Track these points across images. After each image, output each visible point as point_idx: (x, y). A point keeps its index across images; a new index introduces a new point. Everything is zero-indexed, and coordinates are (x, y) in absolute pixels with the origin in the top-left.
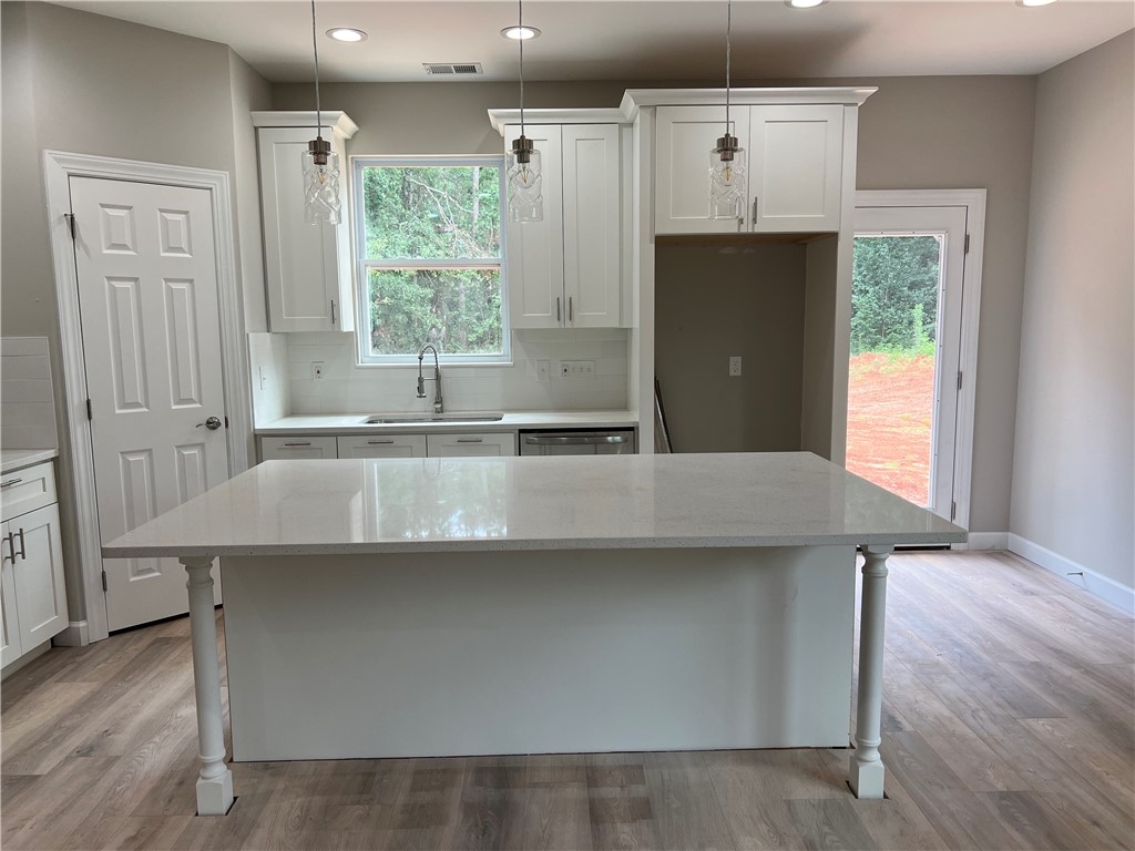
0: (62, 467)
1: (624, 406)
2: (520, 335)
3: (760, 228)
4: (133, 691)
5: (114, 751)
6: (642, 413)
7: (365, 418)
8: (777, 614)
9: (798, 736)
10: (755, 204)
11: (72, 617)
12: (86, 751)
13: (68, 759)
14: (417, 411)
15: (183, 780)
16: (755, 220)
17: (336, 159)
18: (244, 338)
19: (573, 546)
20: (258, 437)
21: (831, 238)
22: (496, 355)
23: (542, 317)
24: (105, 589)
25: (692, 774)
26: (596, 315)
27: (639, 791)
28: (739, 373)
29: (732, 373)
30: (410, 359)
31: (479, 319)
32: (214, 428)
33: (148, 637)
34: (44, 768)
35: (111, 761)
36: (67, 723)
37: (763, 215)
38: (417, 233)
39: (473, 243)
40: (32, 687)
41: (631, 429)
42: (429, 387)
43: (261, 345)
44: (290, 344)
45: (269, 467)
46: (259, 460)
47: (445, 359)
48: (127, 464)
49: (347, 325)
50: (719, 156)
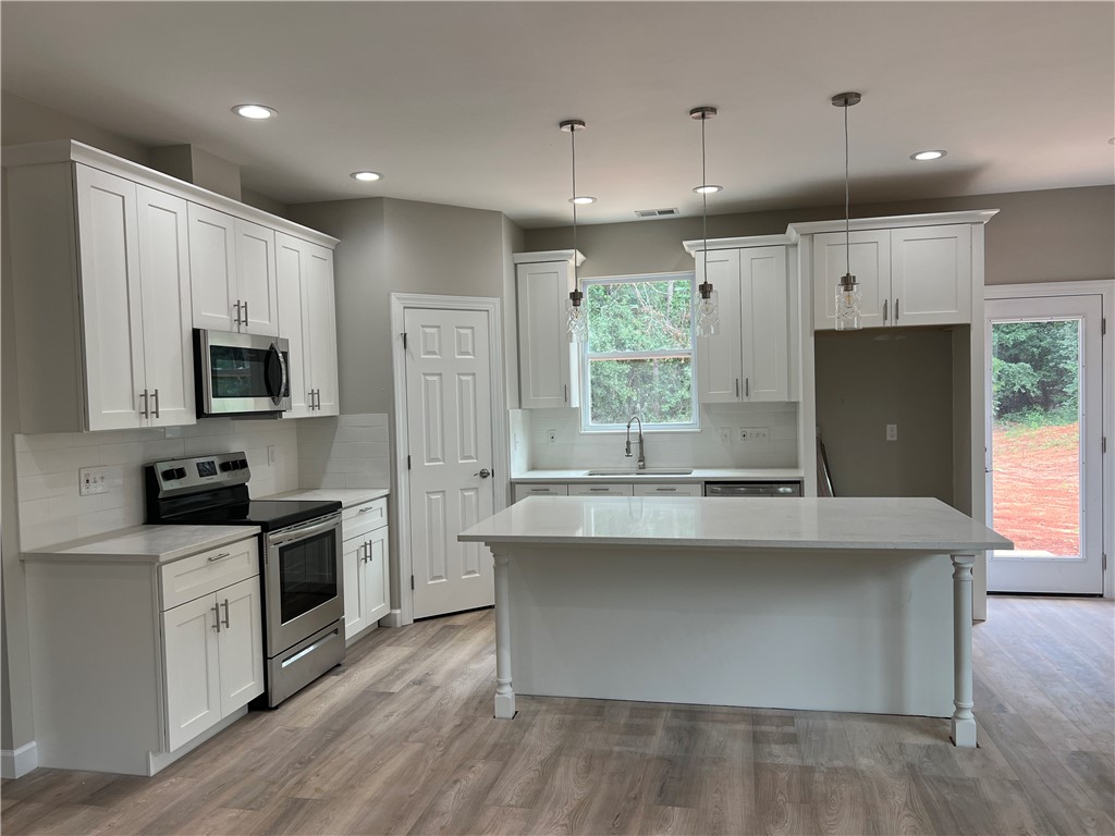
0: (391, 500)
1: (795, 466)
2: (706, 408)
3: (901, 323)
4: (438, 653)
5: (435, 684)
6: (808, 470)
7: (587, 472)
8: (895, 610)
9: (914, 707)
10: (897, 304)
11: (392, 606)
12: (418, 682)
13: (408, 686)
14: (626, 467)
15: (483, 701)
16: (897, 317)
17: (585, 304)
18: (506, 413)
19: (736, 544)
20: (513, 484)
21: (965, 329)
22: (688, 422)
23: (724, 394)
24: (413, 588)
25: (830, 724)
26: (769, 391)
27: (791, 730)
28: (895, 439)
29: (889, 438)
30: (621, 427)
31: (672, 391)
32: (485, 477)
33: (440, 623)
34: (396, 688)
35: (435, 689)
36: (402, 668)
37: (904, 312)
38: (616, 316)
39: (667, 322)
40: (373, 648)
41: (798, 482)
42: (635, 449)
43: (516, 417)
44: (534, 418)
45: (520, 505)
46: (513, 502)
47: (648, 427)
48: (430, 500)
49: (575, 403)
50: (842, 288)
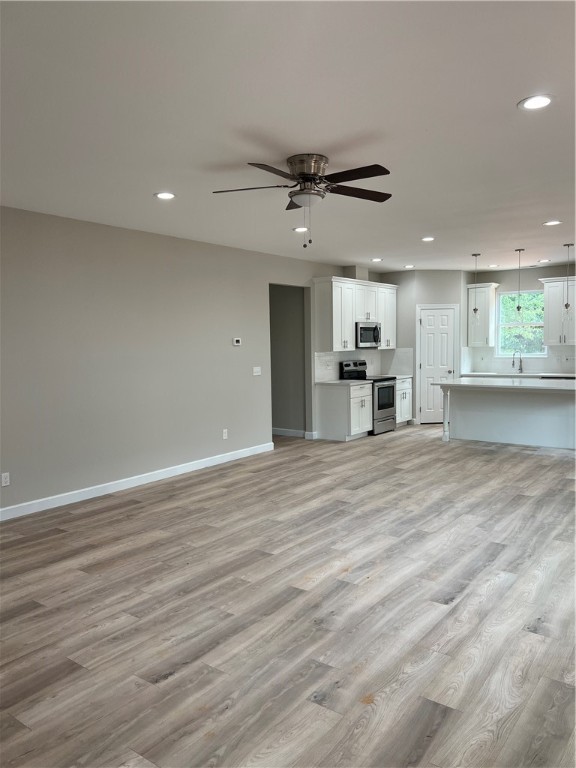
0: (413, 379)
2: (551, 348)
11: (413, 417)
18: (460, 348)
23: (555, 342)
24: (420, 412)
32: (450, 373)
42: (517, 364)
43: (465, 350)
44: (474, 351)
49: (492, 343)
